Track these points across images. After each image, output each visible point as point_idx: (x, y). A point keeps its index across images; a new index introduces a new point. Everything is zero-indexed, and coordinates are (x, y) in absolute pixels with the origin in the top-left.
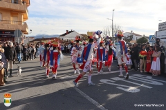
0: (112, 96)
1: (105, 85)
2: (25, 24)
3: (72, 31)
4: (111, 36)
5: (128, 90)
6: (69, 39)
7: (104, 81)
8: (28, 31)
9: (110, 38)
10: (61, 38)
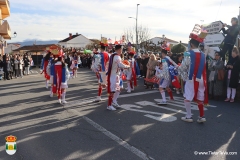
0: (138, 128)
1: (128, 112)
2: (6, 22)
3: (77, 35)
4: (134, 42)
5: (161, 119)
6: (73, 46)
7: (127, 107)
8: (10, 33)
9: (133, 45)
10: (62, 45)
